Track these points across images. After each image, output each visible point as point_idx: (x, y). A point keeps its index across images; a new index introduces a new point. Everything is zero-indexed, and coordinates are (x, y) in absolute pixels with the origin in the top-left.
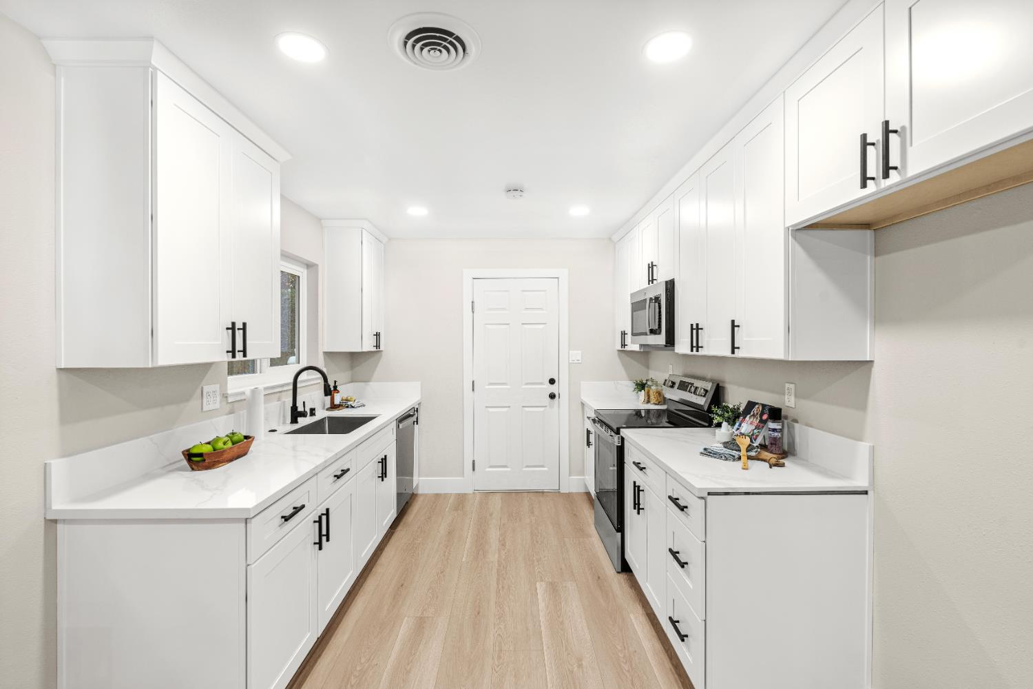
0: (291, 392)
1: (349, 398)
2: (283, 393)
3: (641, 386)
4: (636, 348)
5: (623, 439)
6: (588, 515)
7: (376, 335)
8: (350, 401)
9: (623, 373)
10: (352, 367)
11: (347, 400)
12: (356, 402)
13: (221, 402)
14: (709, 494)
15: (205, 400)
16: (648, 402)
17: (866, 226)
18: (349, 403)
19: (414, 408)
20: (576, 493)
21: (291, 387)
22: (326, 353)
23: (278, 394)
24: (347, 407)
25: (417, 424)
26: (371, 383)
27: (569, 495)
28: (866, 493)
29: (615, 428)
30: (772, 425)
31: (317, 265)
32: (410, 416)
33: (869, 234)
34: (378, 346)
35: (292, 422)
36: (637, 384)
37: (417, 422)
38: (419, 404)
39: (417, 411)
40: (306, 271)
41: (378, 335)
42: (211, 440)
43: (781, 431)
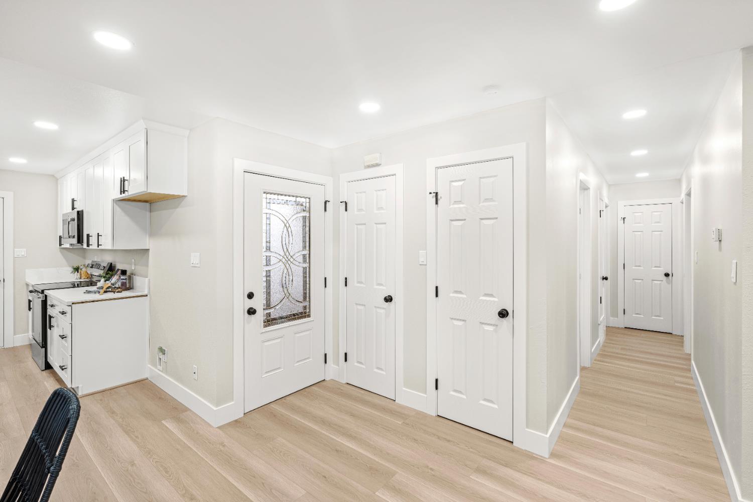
3: (77, 269)
4: (68, 246)
5: (46, 296)
6: (28, 354)
9: (64, 261)
14: (73, 304)
16: (81, 278)
17: (146, 201)
20: (20, 346)
27: (14, 349)
28: (147, 296)
29: (40, 291)
30: (122, 277)
33: (148, 204)
36: (74, 269)
43: (126, 279)
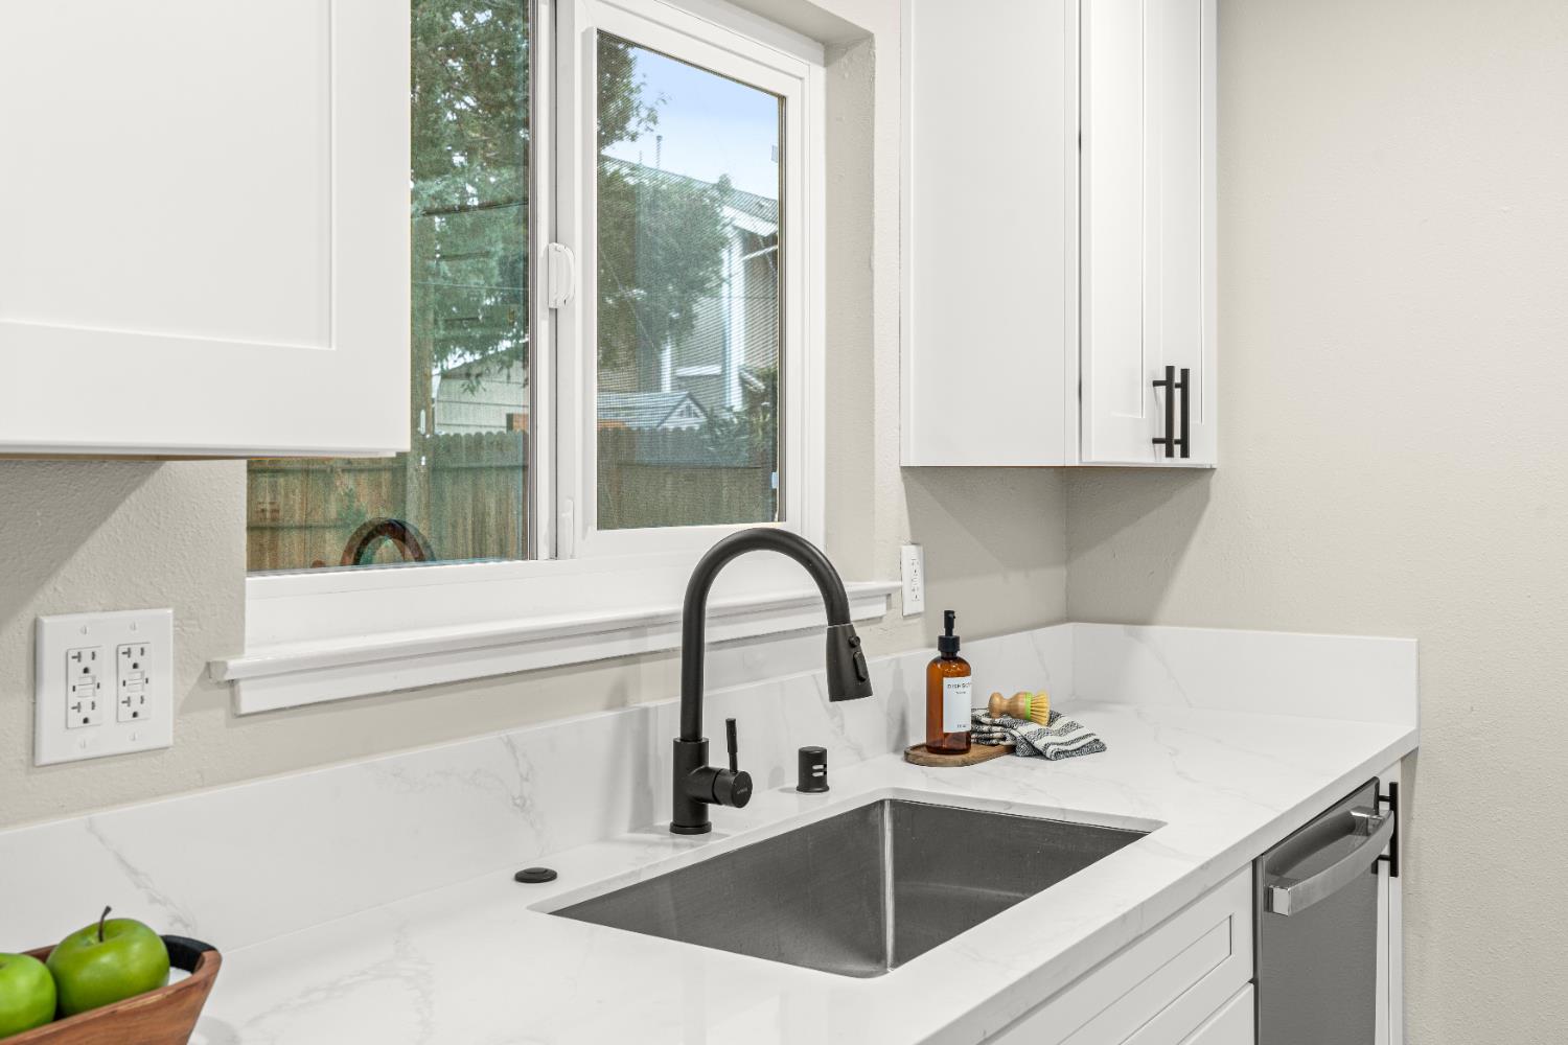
0: (677, 663)
1: (1025, 704)
2: (645, 667)
7: (1168, 383)
8: (1028, 720)
10: (1071, 548)
11: (1015, 714)
12: (1058, 725)
13: (184, 708)
15: (52, 697)
18: (1023, 730)
19: (1375, 781)
21: (675, 639)
22: (919, 477)
23: (614, 673)
24: (1012, 750)
25: (1394, 872)
26: (1153, 632)
31: (868, 37)
32: (1349, 827)
34: (1175, 439)
35: (678, 828)
37: (1393, 859)
38: (1409, 760)
39: (1393, 800)
40: (819, 72)
41: (1175, 385)
42: (57, 941)
